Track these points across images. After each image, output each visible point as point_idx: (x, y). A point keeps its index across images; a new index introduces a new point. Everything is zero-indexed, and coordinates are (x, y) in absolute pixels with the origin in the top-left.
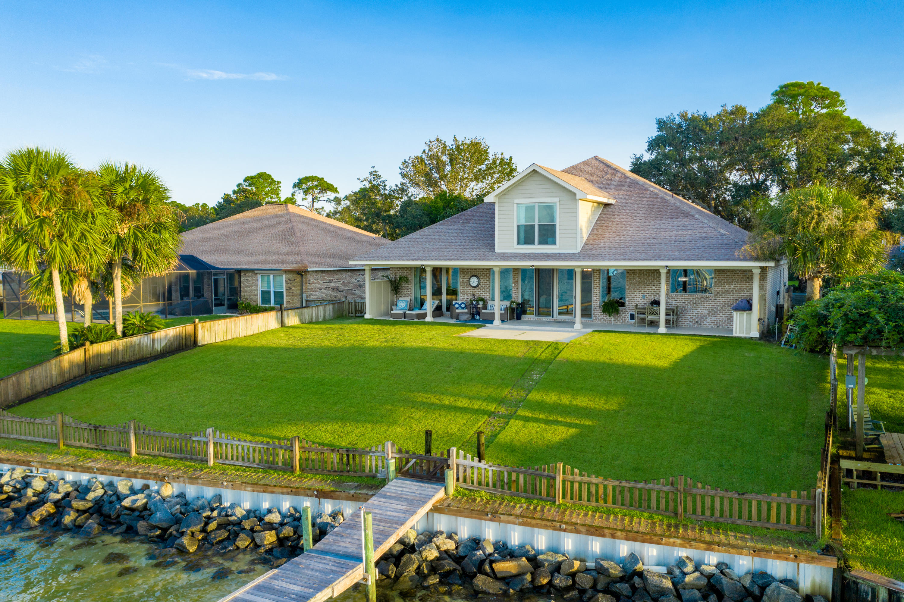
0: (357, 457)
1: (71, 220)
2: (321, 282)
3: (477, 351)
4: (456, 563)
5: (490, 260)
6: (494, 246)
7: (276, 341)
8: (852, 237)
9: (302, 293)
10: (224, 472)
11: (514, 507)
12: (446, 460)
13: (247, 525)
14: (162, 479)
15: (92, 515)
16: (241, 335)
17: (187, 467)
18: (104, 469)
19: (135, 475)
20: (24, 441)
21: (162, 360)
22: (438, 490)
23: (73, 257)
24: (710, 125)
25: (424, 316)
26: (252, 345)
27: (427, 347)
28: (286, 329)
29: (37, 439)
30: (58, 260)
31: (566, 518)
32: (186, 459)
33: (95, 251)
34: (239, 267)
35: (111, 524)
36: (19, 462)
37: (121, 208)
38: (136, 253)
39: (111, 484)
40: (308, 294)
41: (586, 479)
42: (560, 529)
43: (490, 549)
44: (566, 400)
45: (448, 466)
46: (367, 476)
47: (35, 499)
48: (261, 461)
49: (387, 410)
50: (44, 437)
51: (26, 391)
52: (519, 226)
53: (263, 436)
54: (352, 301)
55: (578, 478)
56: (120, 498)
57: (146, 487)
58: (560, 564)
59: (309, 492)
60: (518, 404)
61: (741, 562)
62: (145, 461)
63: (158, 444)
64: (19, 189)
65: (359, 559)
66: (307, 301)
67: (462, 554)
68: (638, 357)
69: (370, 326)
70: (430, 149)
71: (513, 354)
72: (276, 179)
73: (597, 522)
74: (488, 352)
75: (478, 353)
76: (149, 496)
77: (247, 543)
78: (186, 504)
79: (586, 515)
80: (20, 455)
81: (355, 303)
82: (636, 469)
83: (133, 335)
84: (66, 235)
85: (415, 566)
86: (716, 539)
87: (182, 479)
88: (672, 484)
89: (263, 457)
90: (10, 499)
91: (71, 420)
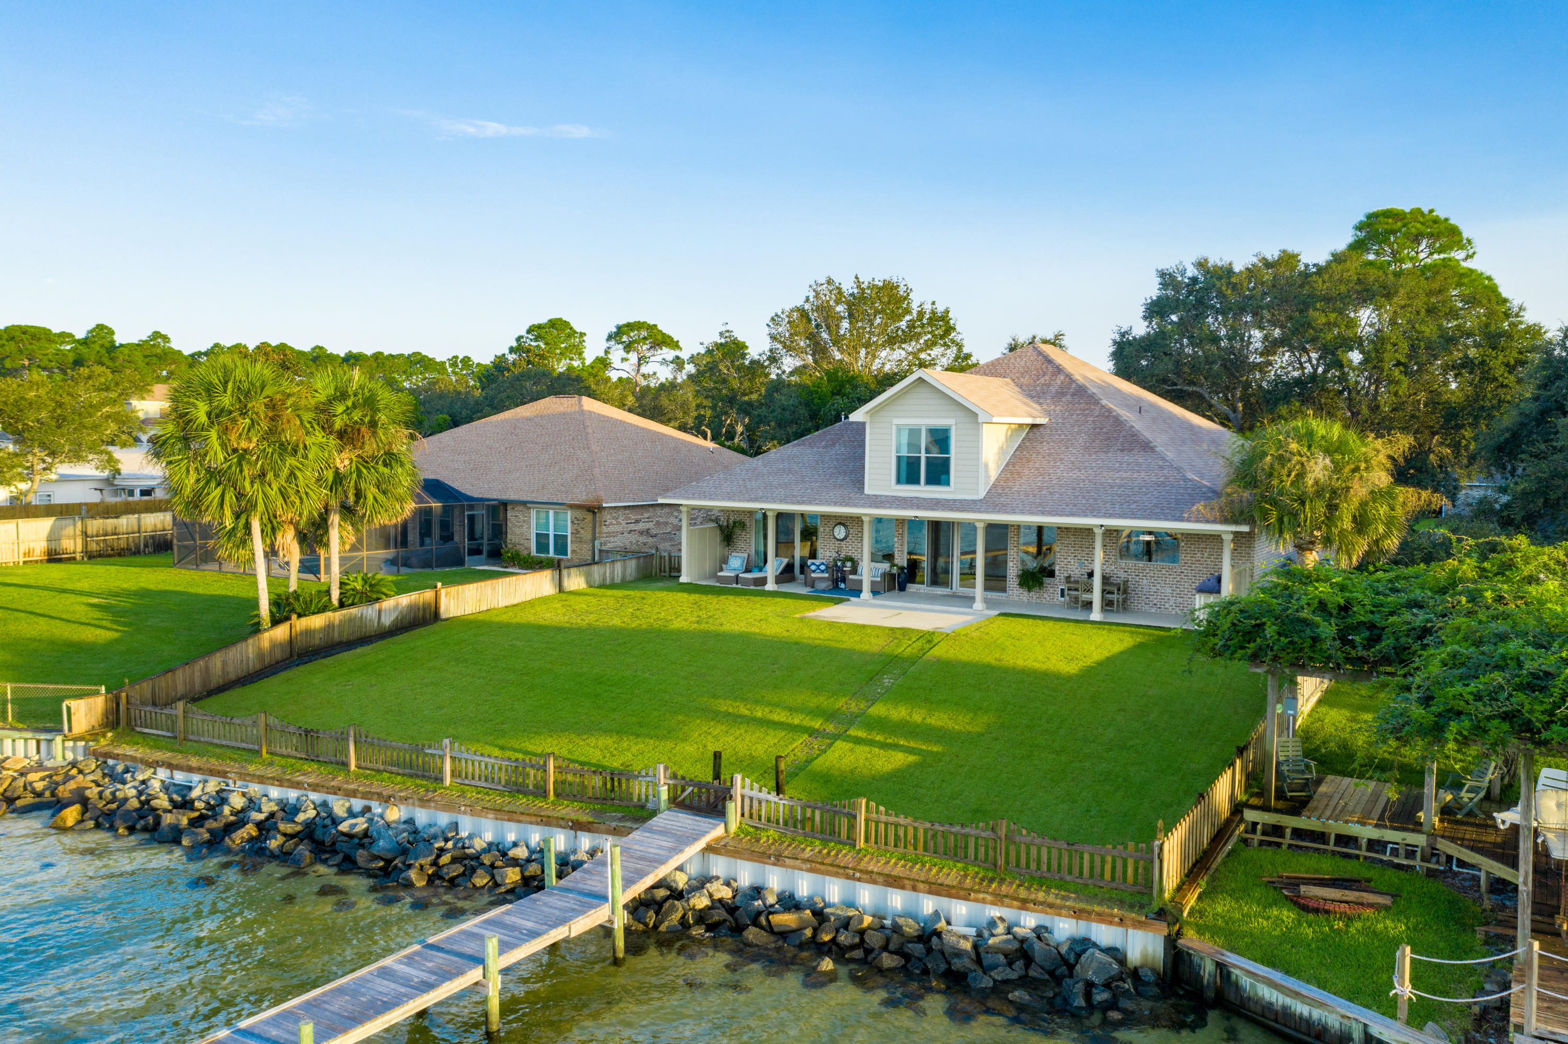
0: (624, 781)
1: (276, 456)
2: (624, 523)
3: (817, 642)
4: (728, 913)
5: (855, 506)
6: (863, 484)
7: (548, 615)
8: (1346, 497)
9: (594, 539)
10: (463, 794)
11: (804, 850)
12: (729, 790)
13: (487, 860)
14: (386, 800)
15: (302, 840)
16: (502, 604)
17: (417, 786)
18: (317, 785)
19: (353, 794)
20: (217, 745)
21: (391, 640)
22: (716, 825)
23: (279, 504)
24: (1234, 287)
25: (763, 581)
26: (514, 621)
27: (751, 634)
28: (564, 596)
29: (234, 744)
30: (261, 507)
31: (863, 865)
32: (418, 776)
33: (307, 494)
34: (504, 497)
35: (325, 852)
36: (212, 773)
37: (341, 434)
38: (359, 495)
39: (325, 804)
40: (603, 540)
41: (892, 819)
42: (852, 878)
43: (771, 900)
44: (917, 717)
45: (731, 797)
46: (635, 806)
47: (232, 818)
48: (508, 782)
49: (679, 722)
50: (242, 741)
51: (216, 679)
52: (899, 458)
53: (515, 750)
54: (666, 554)
55: (883, 818)
56: (335, 822)
57: (368, 809)
58: (850, 918)
59: (562, 823)
60: (853, 720)
61: (1061, 925)
62: (366, 777)
63: (382, 756)
64: (213, 415)
65: (604, 898)
66: (600, 551)
67: (738, 904)
68: (1040, 658)
69: (685, 595)
70: (817, 296)
71: (866, 648)
72: (578, 328)
73: (898, 871)
74: (833, 644)
75: (819, 646)
76: (370, 820)
77: (485, 881)
78: (416, 832)
79: (888, 862)
80: (214, 763)
81: (670, 557)
82: (976, 811)
83: (353, 604)
84: (270, 476)
85: (679, 915)
86: (1033, 897)
87: (411, 801)
88: (993, 829)
89: (510, 777)
90: (202, 818)
91: (276, 721)
